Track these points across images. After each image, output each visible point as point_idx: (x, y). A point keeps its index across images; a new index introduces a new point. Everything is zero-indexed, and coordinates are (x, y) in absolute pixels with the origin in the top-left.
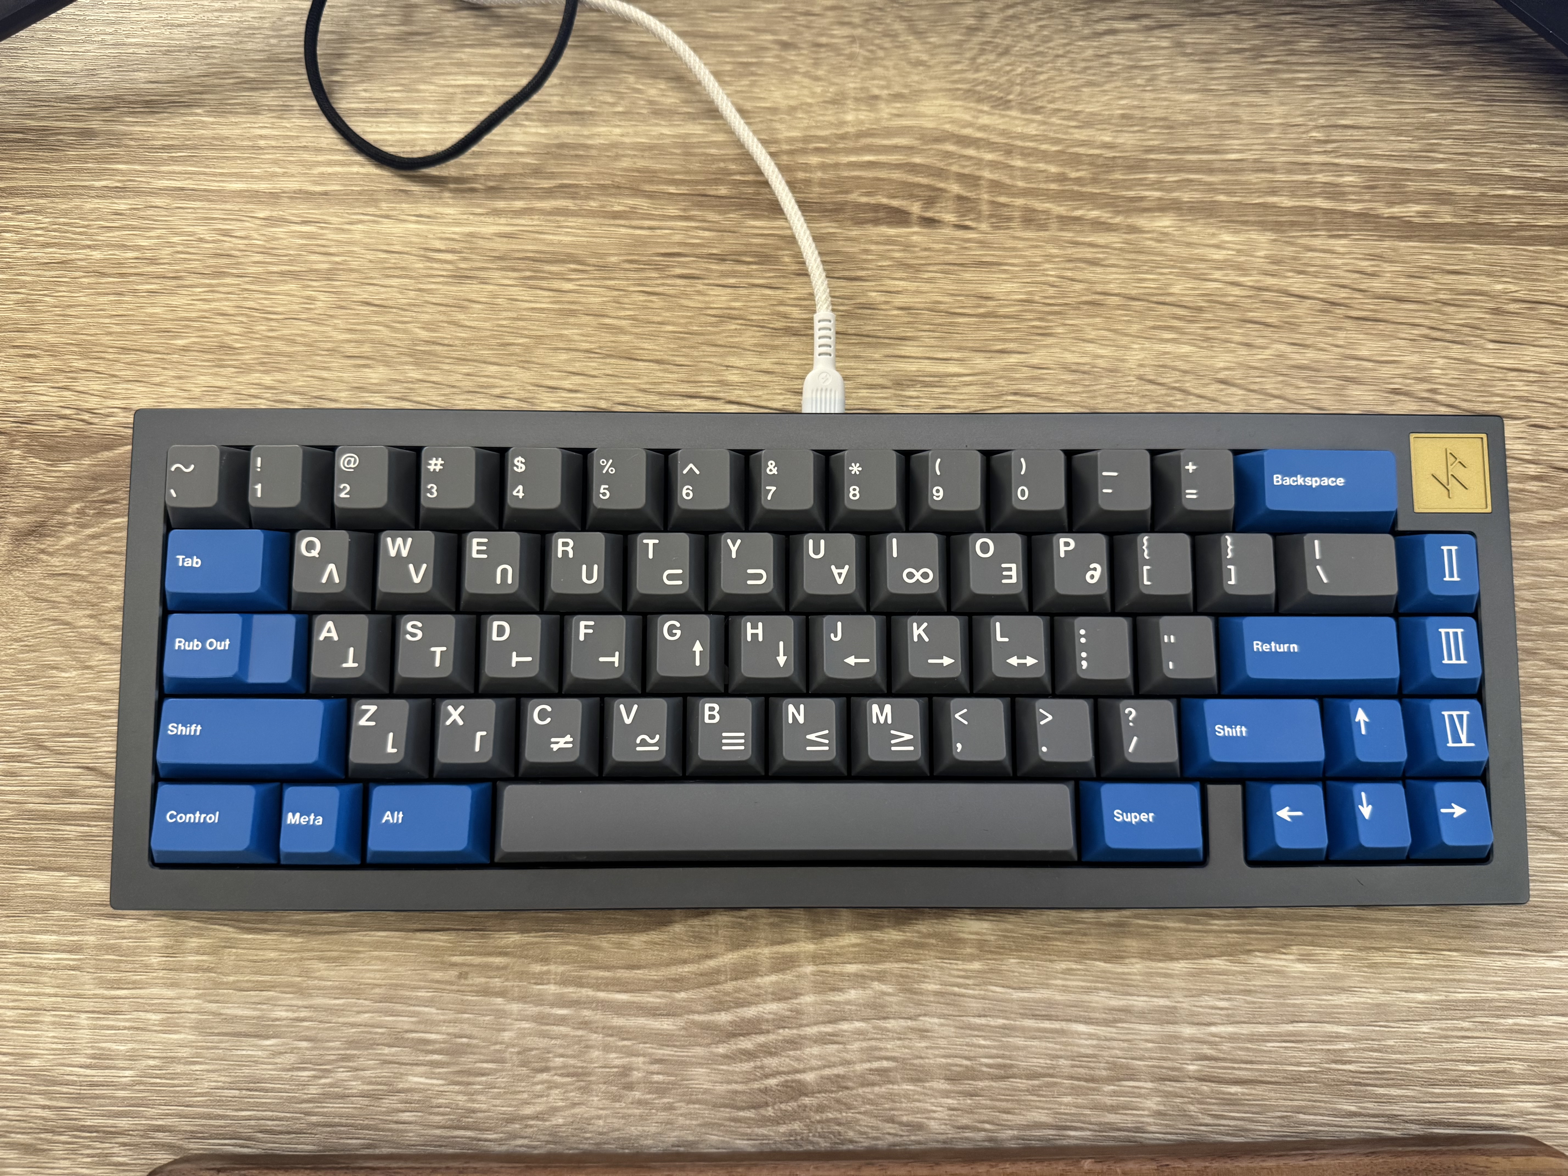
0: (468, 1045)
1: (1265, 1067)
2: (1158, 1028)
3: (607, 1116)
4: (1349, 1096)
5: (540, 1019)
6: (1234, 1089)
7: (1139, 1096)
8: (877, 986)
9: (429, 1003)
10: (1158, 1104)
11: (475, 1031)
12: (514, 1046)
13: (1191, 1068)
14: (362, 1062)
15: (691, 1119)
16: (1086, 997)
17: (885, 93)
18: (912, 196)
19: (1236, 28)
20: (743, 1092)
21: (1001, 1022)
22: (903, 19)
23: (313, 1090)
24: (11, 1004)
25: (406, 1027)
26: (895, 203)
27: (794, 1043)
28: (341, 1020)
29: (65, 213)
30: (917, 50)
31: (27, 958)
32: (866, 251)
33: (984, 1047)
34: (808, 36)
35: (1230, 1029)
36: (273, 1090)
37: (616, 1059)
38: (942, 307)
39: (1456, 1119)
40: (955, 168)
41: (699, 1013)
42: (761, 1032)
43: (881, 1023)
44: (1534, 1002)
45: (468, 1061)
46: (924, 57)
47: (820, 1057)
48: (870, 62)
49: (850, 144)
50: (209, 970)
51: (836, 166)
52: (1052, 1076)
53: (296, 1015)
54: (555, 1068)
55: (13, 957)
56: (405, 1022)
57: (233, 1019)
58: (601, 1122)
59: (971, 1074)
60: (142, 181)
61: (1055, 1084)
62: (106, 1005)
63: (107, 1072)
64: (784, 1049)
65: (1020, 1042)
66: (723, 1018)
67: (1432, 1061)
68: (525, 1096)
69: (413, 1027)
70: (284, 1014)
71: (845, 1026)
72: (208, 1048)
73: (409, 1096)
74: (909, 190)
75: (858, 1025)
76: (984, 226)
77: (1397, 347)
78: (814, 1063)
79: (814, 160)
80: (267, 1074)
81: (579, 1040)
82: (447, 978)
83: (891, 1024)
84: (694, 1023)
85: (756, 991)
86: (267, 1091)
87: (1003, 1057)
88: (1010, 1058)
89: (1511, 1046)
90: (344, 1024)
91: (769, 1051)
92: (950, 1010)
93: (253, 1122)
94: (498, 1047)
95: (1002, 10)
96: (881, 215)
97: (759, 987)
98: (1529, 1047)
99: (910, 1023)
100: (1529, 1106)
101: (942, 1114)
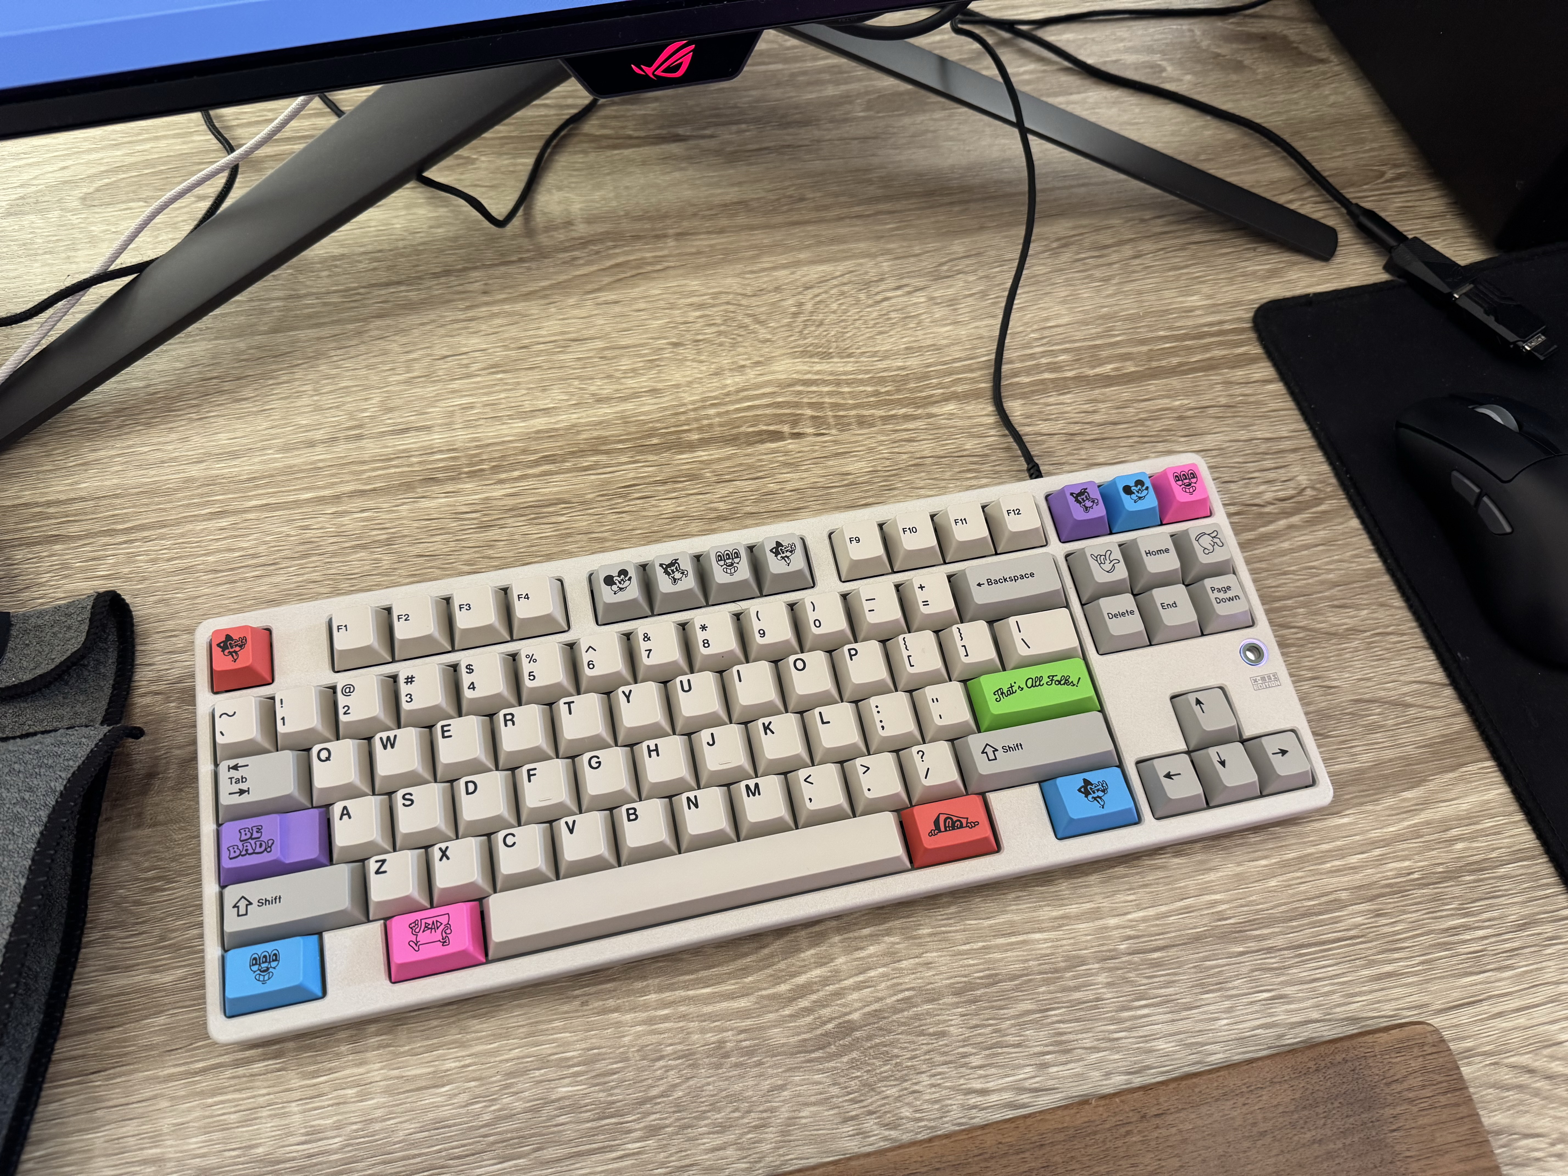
0: (599, 1054)
1: (1173, 934)
2: (1091, 924)
3: (714, 1082)
4: (1235, 941)
5: (650, 1021)
6: (1156, 955)
7: (1092, 975)
8: (887, 939)
9: (564, 1030)
10: (1107, 977)
11: (603, 1042)
12: (633, 1046)
13: (1122, 947)
14: (520, 1086)
15: (778, 1068)
16: (1035, 914)
17: (748, 363)
18: (782, 422)
19: (966, 282)
20: (810, 1039)
21: (981, 944)
22: (749, 315)
23: (487, 1117)
24: (233, 1110)
25: (549, 1052)
26: (771, 428)
27: (839, 994)
28: (497, 1059)
29: (182, 535)
30: (763, 333)
31: (241, 1071)
32: (760, 460)
33: (974, 965)
34: (689, 336)
35: (1141, 914)
36: (455, 1125)
37: (711, 1037)
38: (819, 485)
39: (1313, 940)
40: (805, 400)
41: (765, 989)
42: (813, 992)
43: (896, 965)
44: (1340, 849)
45: (601, 1066)
46: (769, 336)
47: (860, 1000)
48: (734, 345)
49: (734, 398)
50: (388, 1046)
51: (727, 412)
52: (1027, 975)
53: (462, 1063)
54: (668, 1055)
55: (229, 1073)
56: (546, 1049)
57: (415, 1077)
58: (711, 1087)
59: (970, 987)
60: (235, 506)
61: (1030, 980)
62: (310, 1092)
63: (320, 1143)
64: (833, 1001)
65: (997, 956)
66: (783, 988)
67: (1285, 904)
68: (650, 1081)
69: (555, 1051)
70: (453, 1065)
71: (872, 973)
72: (398, 1105)
73: (561, 1103)
74: (779, 419)
75: (881, 970)
76: (834, 432)
77: (1121, 453)
78: (857, 1005)
79: (712, 411)
80: (447, 1114)
81: (682, 1029)
82: (574, 1008)
83: (904, 964)
84: (762, 997)
85: (803, 964)
86: (450, 1127)
87: (989, 969)
88: (993, 969)
89: (1334, 882)
90: (501, 1061)
91: (822, 1004)
92: (944, 945)
93: (443, 1154)
94: (621, 1050)
95: (812, 298)
96: (764, 437)
97: (804, 960)
98: (1345, 880)
99: (917, 960)
100: (1359, 920)
101: (957, 1020)
